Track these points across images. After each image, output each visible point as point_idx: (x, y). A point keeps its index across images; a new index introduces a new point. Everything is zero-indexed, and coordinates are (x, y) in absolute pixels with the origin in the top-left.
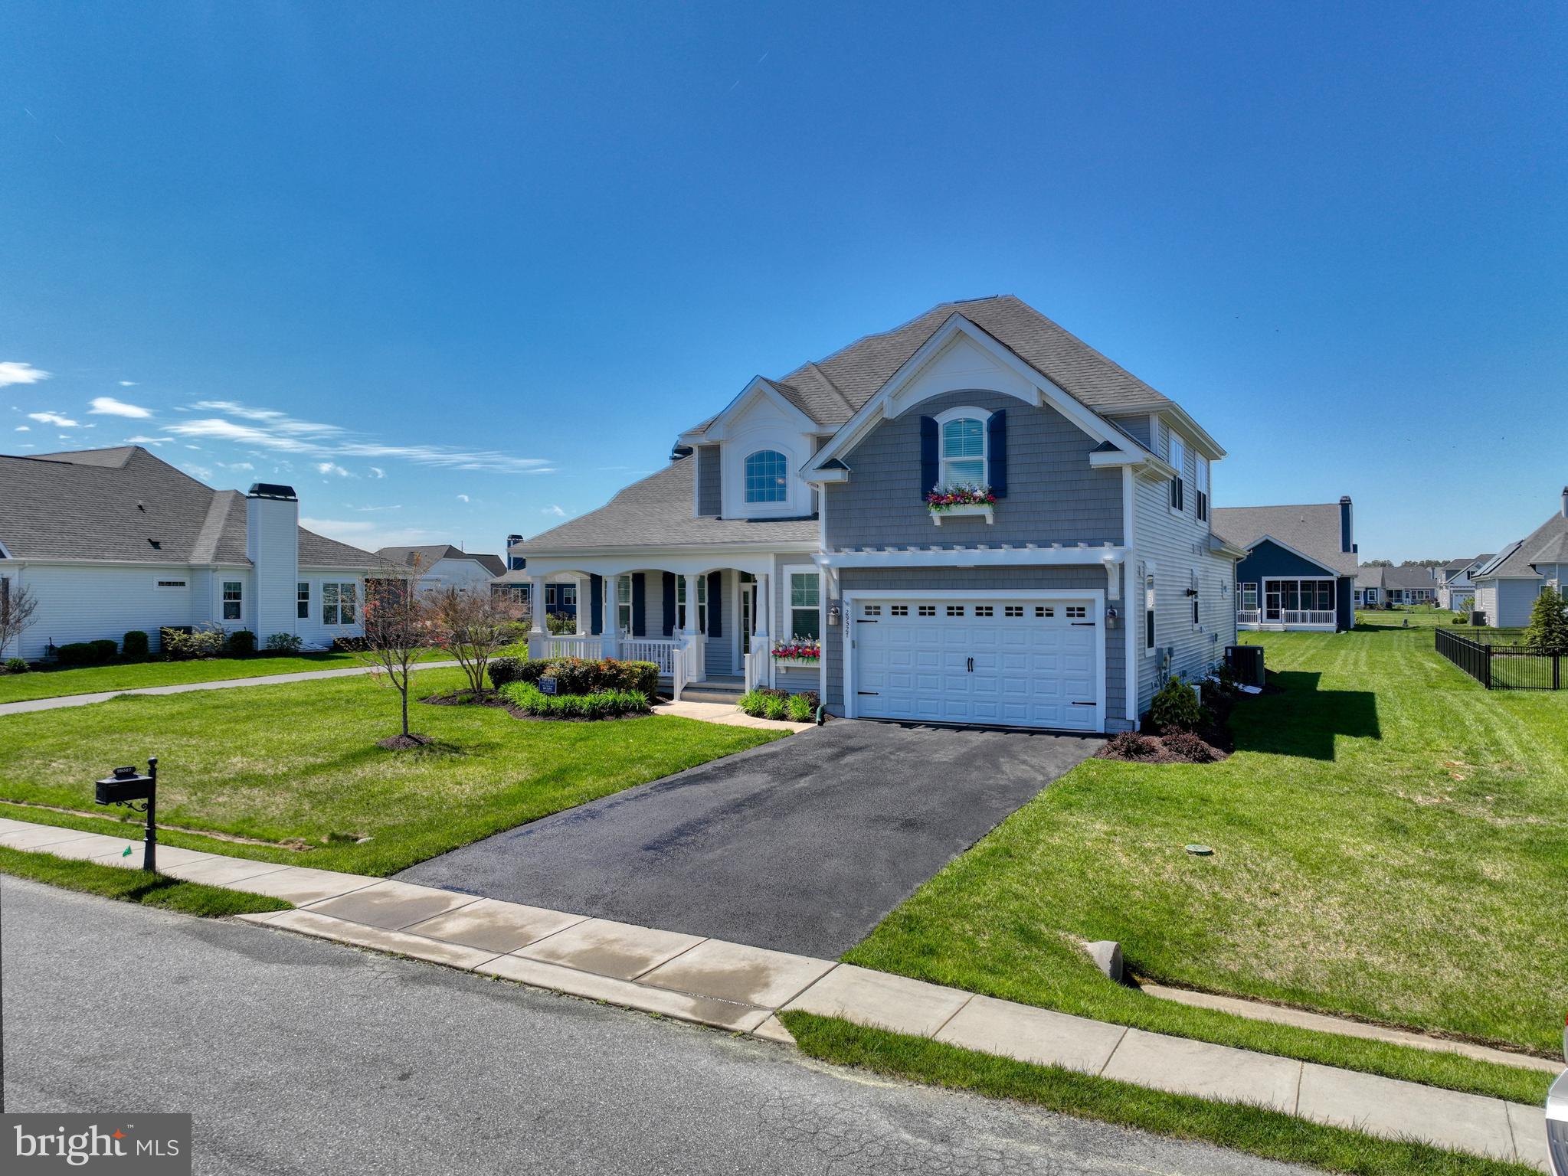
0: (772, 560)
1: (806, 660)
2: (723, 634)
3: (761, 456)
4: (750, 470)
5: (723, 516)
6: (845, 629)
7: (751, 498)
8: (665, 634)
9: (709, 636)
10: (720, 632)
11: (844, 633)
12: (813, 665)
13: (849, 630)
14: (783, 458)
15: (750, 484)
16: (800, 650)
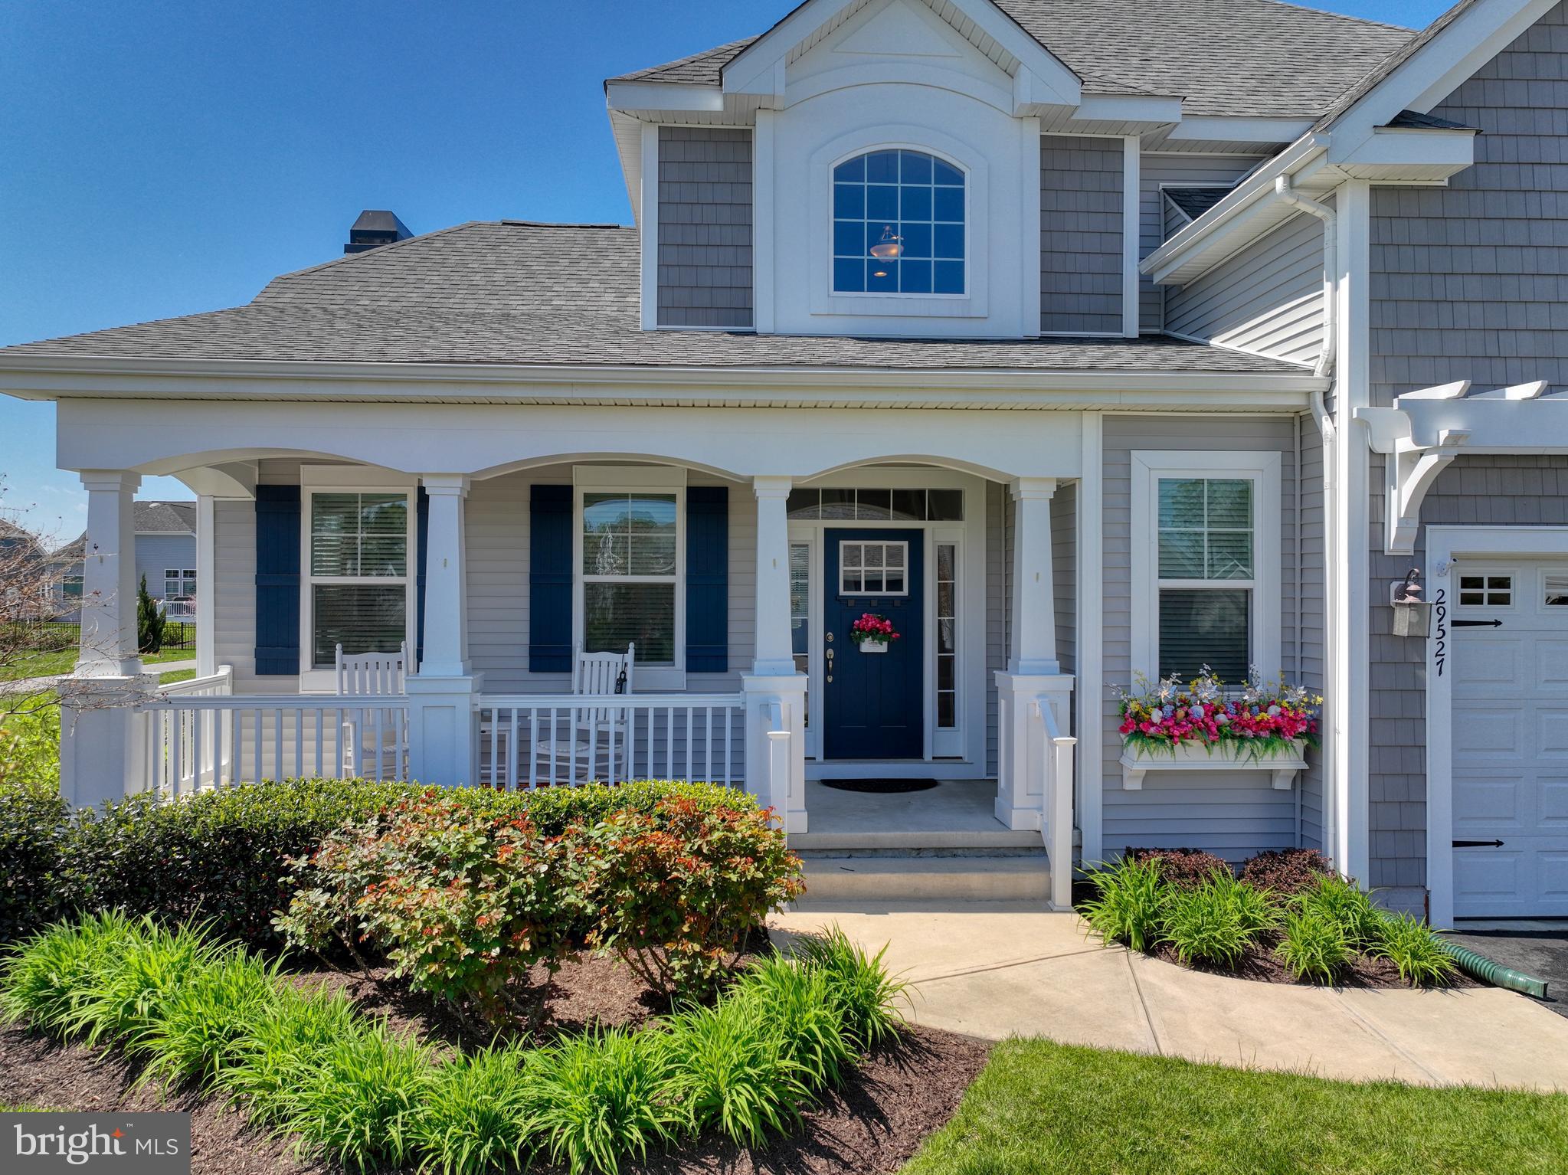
0: (1092, 431)
1: (1248, 745)
2: (732, 662)
3: (882, 162)
4: (845, 201)
5: (762, 321)
6: (1432, 646)
7: (847, 278)
8: (534, 668)
9: (690, 668)
10: (725, 657)
11: (1431, 660)
12: (1284, 760)
13: (1447, 651)
14: (952, 175)
15: (846, 239)
16: (1222, 718)
